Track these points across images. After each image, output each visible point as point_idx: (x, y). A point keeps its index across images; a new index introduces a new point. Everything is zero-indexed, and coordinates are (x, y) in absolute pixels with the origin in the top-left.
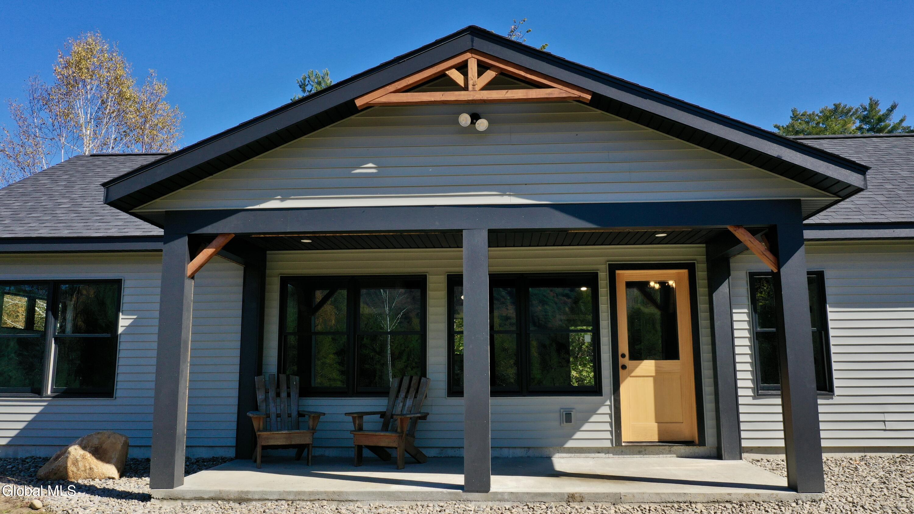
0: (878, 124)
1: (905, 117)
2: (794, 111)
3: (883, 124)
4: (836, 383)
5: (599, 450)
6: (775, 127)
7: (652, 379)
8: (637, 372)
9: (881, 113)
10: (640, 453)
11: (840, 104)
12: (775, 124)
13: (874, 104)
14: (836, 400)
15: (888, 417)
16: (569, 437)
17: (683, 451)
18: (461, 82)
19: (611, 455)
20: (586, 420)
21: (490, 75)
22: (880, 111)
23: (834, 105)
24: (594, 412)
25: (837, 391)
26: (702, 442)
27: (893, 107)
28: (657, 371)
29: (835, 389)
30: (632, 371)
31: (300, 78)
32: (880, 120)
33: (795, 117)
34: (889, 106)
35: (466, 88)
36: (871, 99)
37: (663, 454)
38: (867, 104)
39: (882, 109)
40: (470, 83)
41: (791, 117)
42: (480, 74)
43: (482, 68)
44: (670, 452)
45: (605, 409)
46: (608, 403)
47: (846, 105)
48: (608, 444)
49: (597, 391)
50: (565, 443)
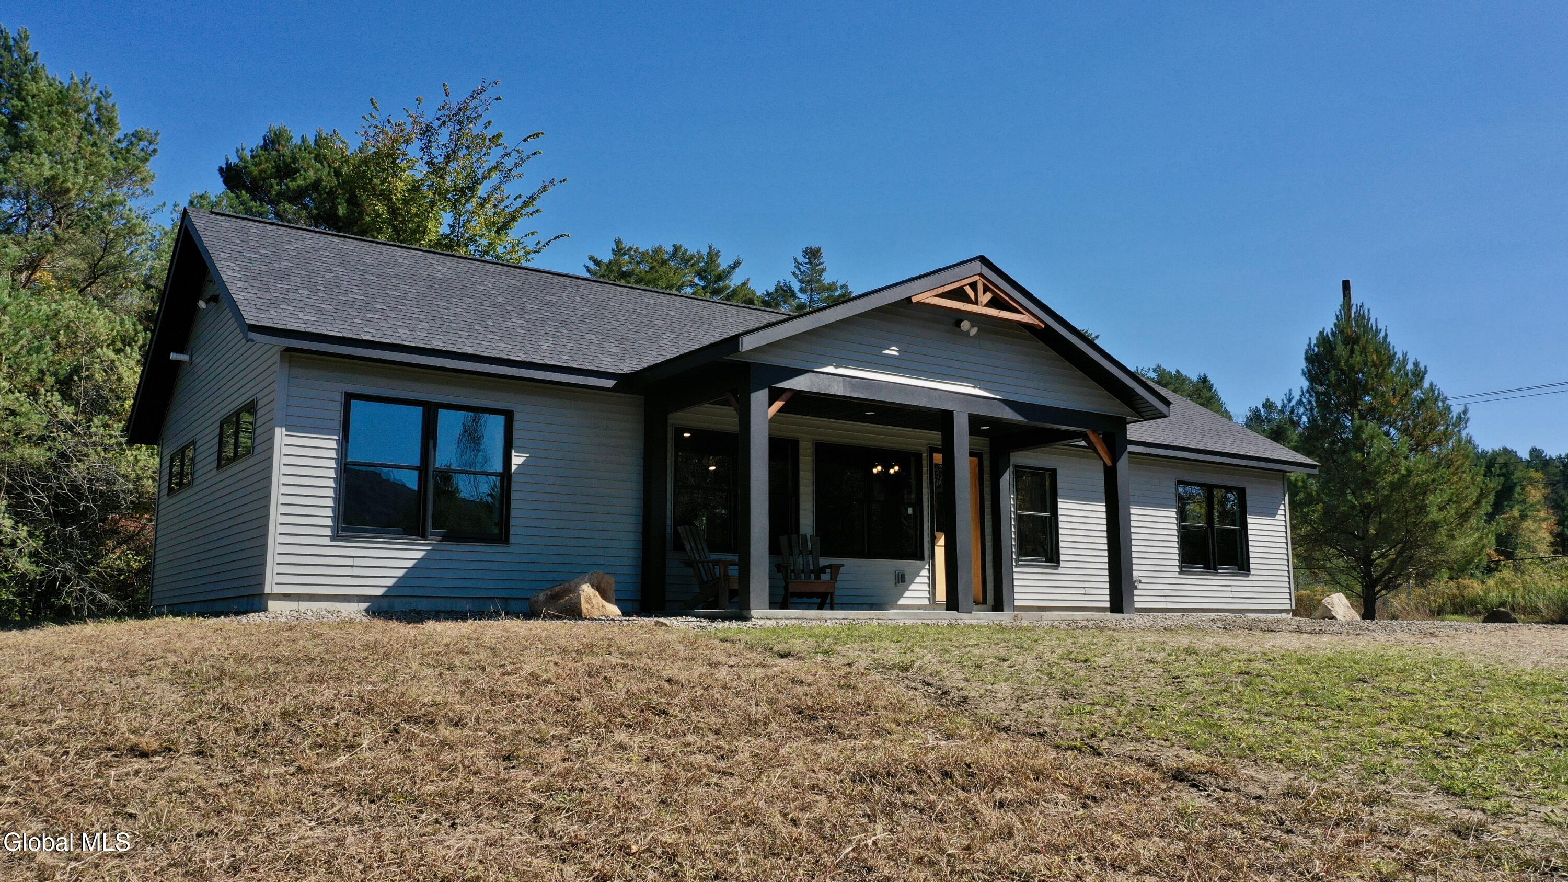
0: (716, 282)
1: (748, 280)
2: (618, 242)
3: (721, 284)
5: (919, 607)
6: (590, 259)
9: (721, 268)
11: (680, 247)
12: (591, 254)
13: (713, 256)
14: (1060, 570)
15: (1087, 585)
16: (901, 596)
18: (973, 297)
20: (912, 582)
21: (989, 296)
22: (719, 266)
23: (674, 246)
24: (917, 574)
25: (1061, 564)
26: (985, 602)
27: (737, 264)
29: (1060, 562)
32: (720, 278)
33: (619, 250)
34: (731, 262)
35: (976, 303)
36: (710, 247)
38: (705, 251)
39: (723, 263)
40: (980, 299)
41: (613, 250)
42: (984, 293)
43: (986, 289)
45: (925, 573)
46: (927, 567)
47: (687, 250)
48: (926, 602)
49: (921, 558)
50: (898, 600)
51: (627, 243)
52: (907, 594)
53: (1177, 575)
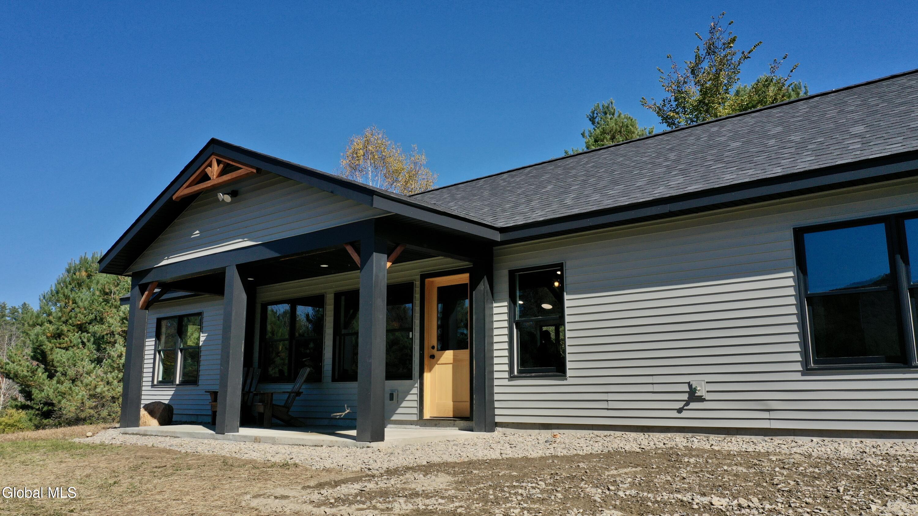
4: (569, 365)
5: (409, 423)
7: (451, 366)
8: (442, 360)
10: (436, 425)
14: (570, 381)
16: (393, 412)
17: (462, 425)
19: (418, 427)
20: (403, 399)
21: (221, 166)
24: (407, 393)
25: (569, 373)
26: (471, 418)
28: (454, 360)
29: (568, 371)
30: (438, 360)
31: (589, 113)
37: (450, 426)
42: (217, 167)
44: (454, 426)
45: (415, 391)
46: (416, 385)
48: (415, 418)
49: (409, 376)
50: (391, 416)
52: (399, 411)
53: (798, 376)
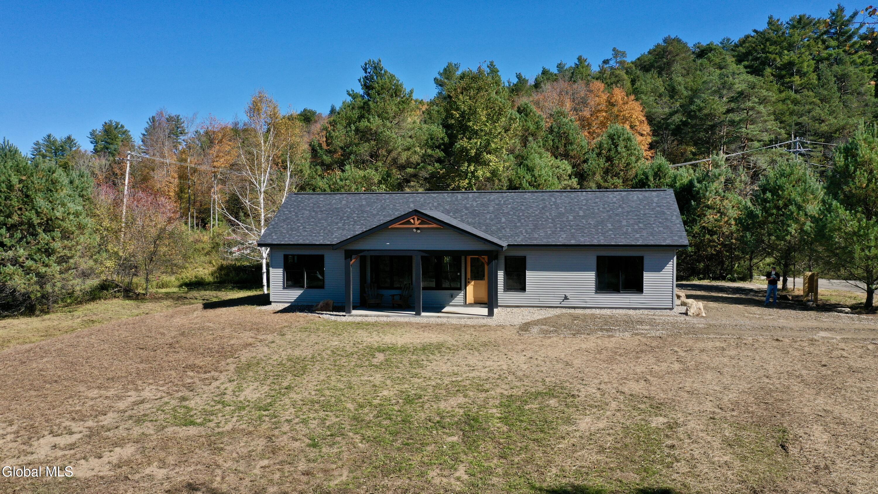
5: (460, 306)
10: (471, 306)
14: (526, 293)
15: (540, 298)
19: (463, 307)
20: (457, 297)
21: (420, 221)
23: (800, 15)
24: (459, 295)
26: (487, 304)
28: (478, 284)
29: (526, 290)
30: (470, 283)
33: (771, 23)
34: (852, 13)
35: (414, 224)
36: (839, 6)
38: (835, 9)
39: (847, 14)
41: (768, 23)
42: (417, 221)
44: (479, 306)
45: (462, 294)
47: (810, 16)
48: (462, 304)
49: (460, 289)
51: (775, 17)
52: (454, 301)
53: (594, 294)
